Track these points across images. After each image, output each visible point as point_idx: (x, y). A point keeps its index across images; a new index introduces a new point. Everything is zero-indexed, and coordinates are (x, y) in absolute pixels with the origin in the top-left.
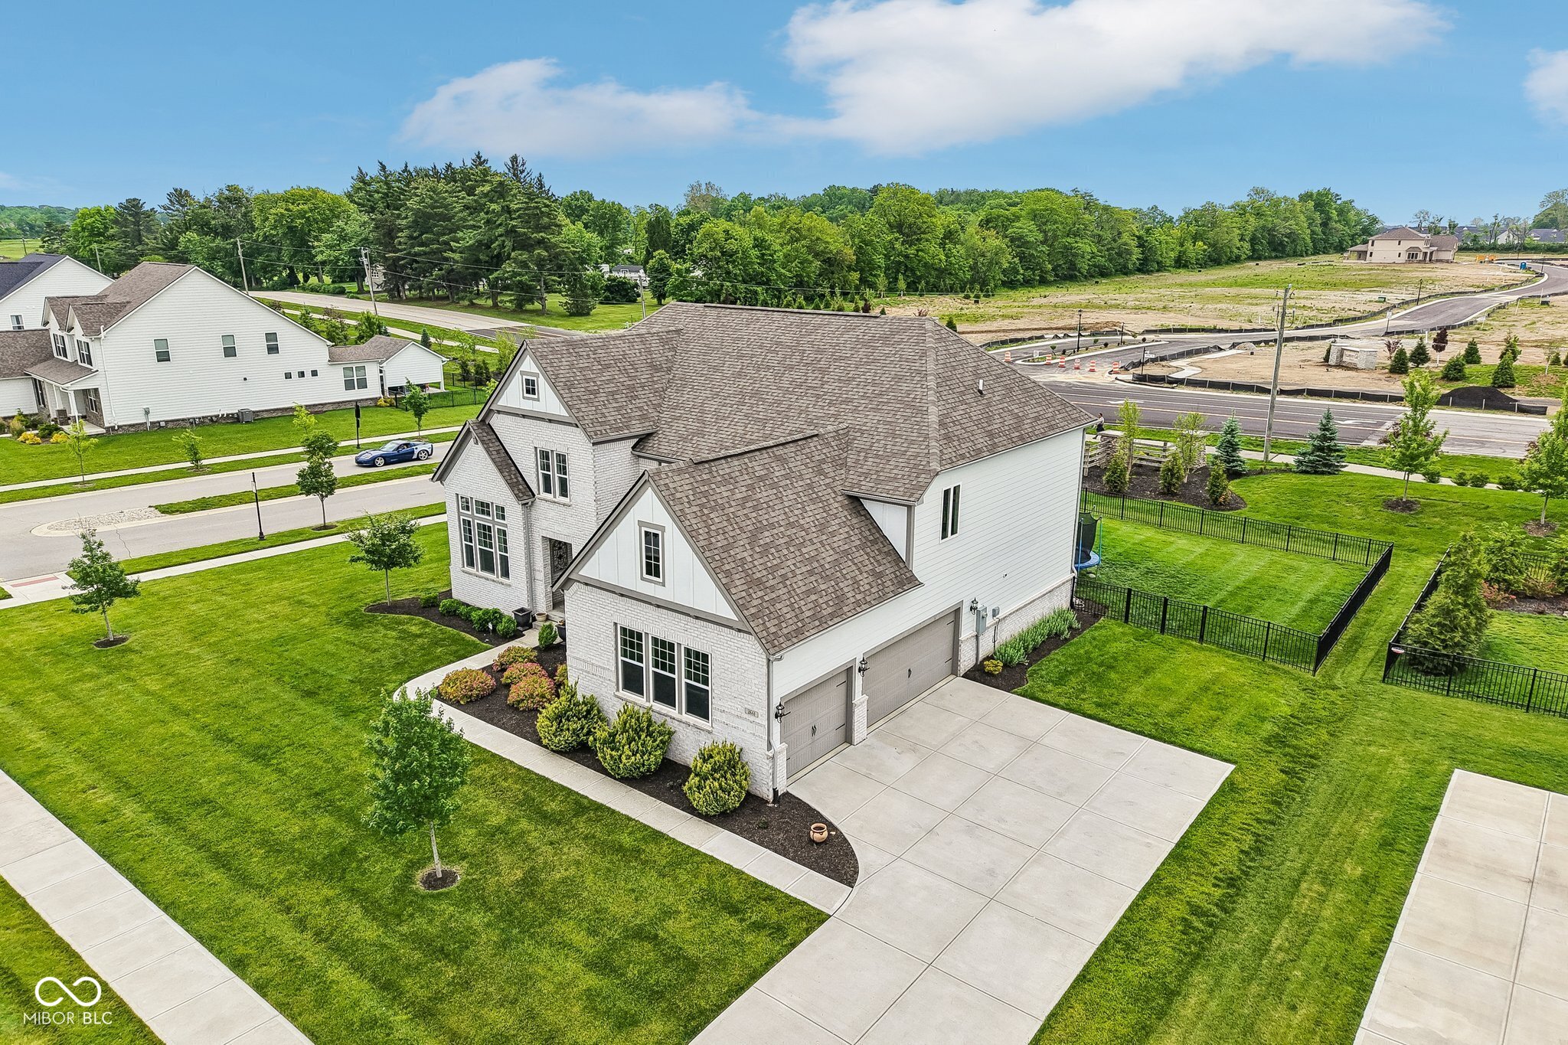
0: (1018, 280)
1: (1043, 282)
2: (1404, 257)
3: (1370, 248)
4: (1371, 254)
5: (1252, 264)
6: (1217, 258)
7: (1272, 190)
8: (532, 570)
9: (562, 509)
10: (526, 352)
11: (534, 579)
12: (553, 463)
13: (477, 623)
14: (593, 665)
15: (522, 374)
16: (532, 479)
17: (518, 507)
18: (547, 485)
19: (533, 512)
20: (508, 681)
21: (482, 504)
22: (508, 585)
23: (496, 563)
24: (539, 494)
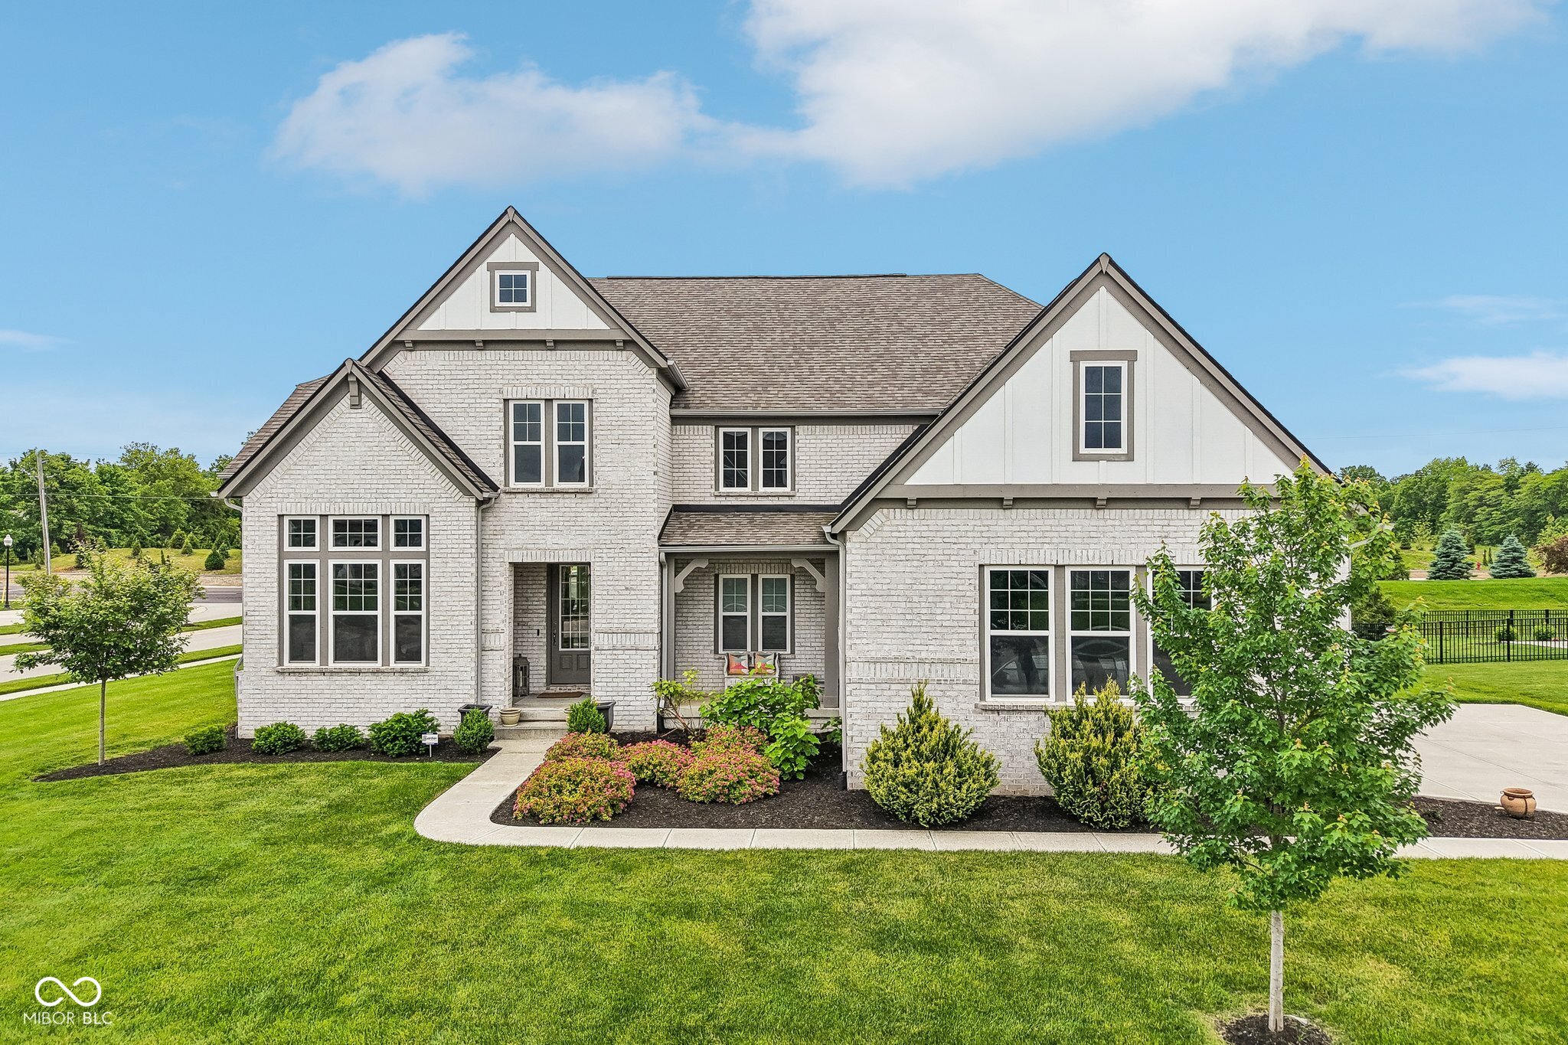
8: (481, 631)
9: (570, 501)
10: (510, 227)
11: (481, 649)
12: (549, 423)
13: (395, 738)
14: (921, 662)
15: (492, 268)
16: (492, 461)
17: (466, 510)
18: (528, 465)
19: (491, 521)
20: (646, 774)
21: (355, 525)
22: (417, 672)
23: (386, 637)
24: (507, 484)
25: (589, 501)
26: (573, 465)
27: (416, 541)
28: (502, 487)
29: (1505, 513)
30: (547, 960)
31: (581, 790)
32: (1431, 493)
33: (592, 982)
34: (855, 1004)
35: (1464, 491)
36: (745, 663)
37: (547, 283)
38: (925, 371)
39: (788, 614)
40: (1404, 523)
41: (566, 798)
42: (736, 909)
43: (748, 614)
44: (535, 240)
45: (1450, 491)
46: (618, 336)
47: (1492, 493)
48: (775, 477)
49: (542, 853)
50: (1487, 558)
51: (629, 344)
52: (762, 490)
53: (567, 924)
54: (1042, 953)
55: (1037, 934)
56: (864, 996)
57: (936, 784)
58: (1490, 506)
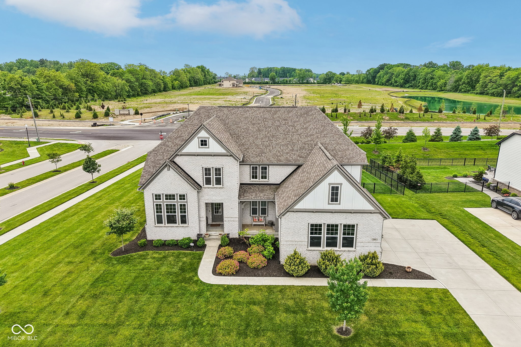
0: (131, 95)
1: (138, 95)
2: (232, 86)
3: (222, 83)
4: (223, 85)
5: (191, 88)
6: (182, 87)
7: (191, 65)
8: (199, 217)
9: (218, 190)
10: (202, 129)
11: (200, 221)
12: (213, 172)
13: (185, 245)
14: (296, 241)
15: (198, 138)
16: (200, 181)
17: (195, 193)
18: (208, 181)
19: (200, 194)
20: (240, 260)
21: (170, 195)
22: (186, 227)
23: (178, 219)
24: (204, 186)
25: (223, 189)
26: (218, 181)
27: (184, 199)
28: (202, 186)
29: (498, 85)
30: (233, 315)
31: (229, 269)
32: (475, 76)
33: (241, 320)
34: (283, 325)
35: (486, 77)
36: (257, 219)
37: (211, 142)
38: (300, 148)
39: (267, 207)
40: (465, 87)
41: (227, 270)
42: (262, 302)
43: (258, 207)
44: (208, 131)
45: (481, 76)
46: (229, 154)
47: (495, 78)
48: (264, 177)
49: (225, 286)
50: (478, 117)
51: (231, 156)
52: (261, 180)
53: (234, 306)
54: (312, 314)
55: (312, 309)
56: (284, 323)
57: (297, 271)
58: (493, 82)
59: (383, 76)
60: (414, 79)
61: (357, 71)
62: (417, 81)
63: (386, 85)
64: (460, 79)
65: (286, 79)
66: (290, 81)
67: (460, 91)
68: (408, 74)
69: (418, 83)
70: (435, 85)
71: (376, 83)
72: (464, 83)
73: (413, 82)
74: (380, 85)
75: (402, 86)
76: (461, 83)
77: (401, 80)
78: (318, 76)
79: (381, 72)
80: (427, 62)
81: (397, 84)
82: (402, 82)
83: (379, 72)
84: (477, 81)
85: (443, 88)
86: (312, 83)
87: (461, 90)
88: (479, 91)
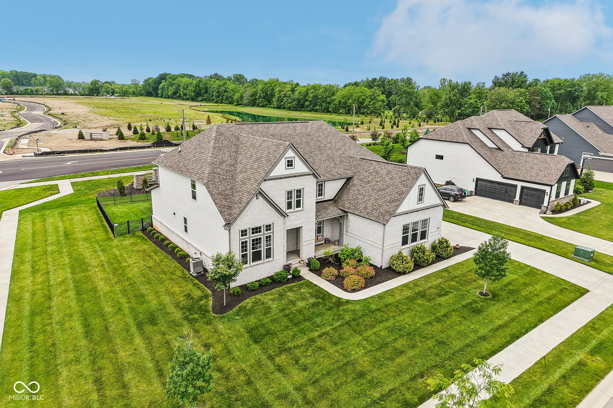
9: (299, 213)
10: (290, 148)
12: (294, 195)
15: (285, 158)
16: (283, 206)
17: (282, 220)
18: (290, 206)
21: (257, 228)
23: (264, 254)
24: (286, 211)
26: (299, 204)
27: (270, 229)
29: (292, 100)
32: (270, 91)
35: (280, 91)
37: (297, 161)
38: (340, 161)
40: (262, 101)
44: (295, 150)
45: (275, 91)
46: (311, 172)
47: (288, 93)
51: (313, 174)
58: (287, 97)
59: (168, 88)
60: (206, 92)
61: (132, 80)
62: (209, 94)
63: (172, 98)
64: (255, 94)
65: (29, 88)
66: (37, 91)
67: (258, 106)
68: (197, 86)
69: (211, 96)
70: (230, 98)
71: (160, 95)
72: (260, 97)
73: (205, 95)
74: (165, 98)
75: (193, 100)
76: (257, 97)
77: (192, 92)
78: (79, 85)
79: (163, 83)
80: (213, 74)
81: (187, 97)
82: (194, 95)
83: (160, 83)
84: (272, 95)
85: (240, 102)
86: (71, 94)
87: (258, 104)
88: (275, 106)
